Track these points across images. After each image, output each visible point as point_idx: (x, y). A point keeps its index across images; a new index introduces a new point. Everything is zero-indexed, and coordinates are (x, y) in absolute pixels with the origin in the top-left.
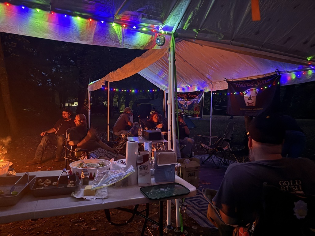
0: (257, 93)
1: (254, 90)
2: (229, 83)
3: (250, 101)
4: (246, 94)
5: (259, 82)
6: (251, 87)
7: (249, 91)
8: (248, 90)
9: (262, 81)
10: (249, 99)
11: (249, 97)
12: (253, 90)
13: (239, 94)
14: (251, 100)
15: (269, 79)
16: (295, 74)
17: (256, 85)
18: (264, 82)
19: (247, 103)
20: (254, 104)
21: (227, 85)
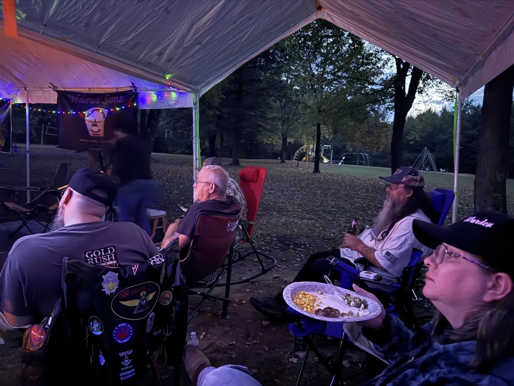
0: (106, 116)
1: (101, 111)
2: (59, 93)
3: (95, 129)
4: (88, 117)
5: (108, 98)
6: (96, 106)
7: (93, 112)
8: (91, 110)
9: (112, 97)
10: (94, 125)
11: (94, 122)
12: (99, 110)
13: (77, 113)
14: (97, 126)
15: (122, 97)
16: (155, 94)
17: (103, 103)
18: (115, 101)
19: (92, 130)
20: (101, 134)
21: (56, 97)
